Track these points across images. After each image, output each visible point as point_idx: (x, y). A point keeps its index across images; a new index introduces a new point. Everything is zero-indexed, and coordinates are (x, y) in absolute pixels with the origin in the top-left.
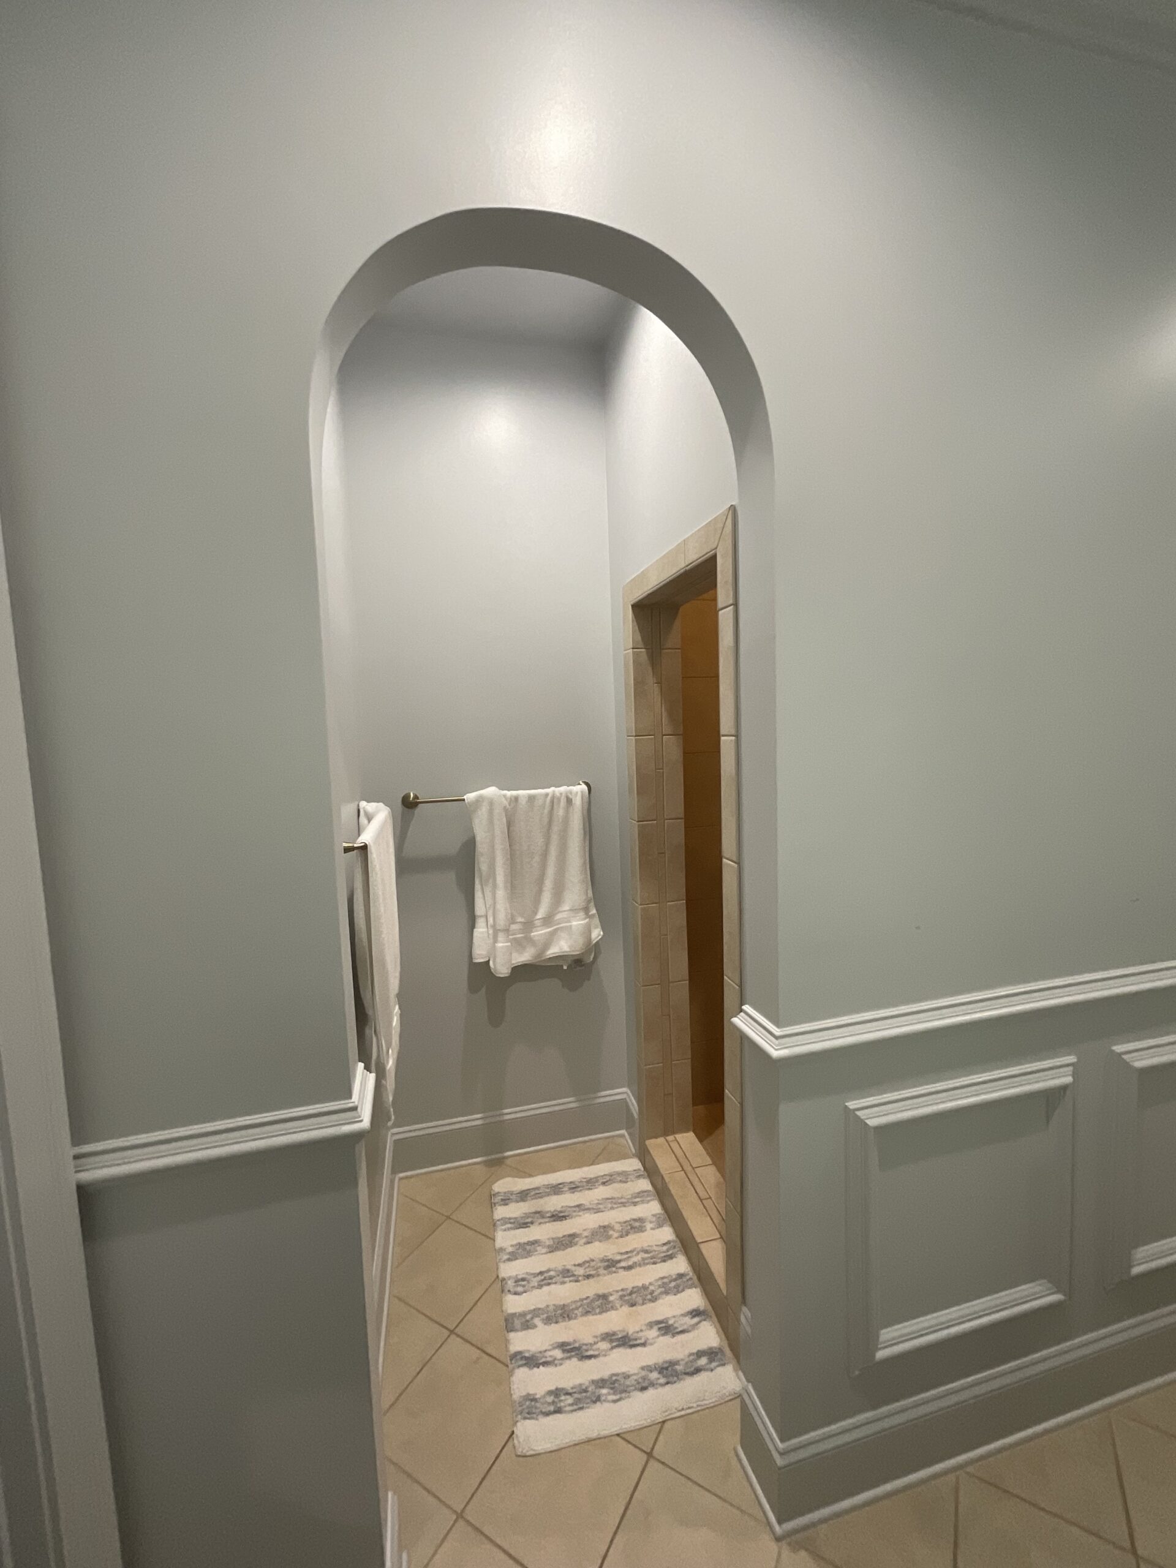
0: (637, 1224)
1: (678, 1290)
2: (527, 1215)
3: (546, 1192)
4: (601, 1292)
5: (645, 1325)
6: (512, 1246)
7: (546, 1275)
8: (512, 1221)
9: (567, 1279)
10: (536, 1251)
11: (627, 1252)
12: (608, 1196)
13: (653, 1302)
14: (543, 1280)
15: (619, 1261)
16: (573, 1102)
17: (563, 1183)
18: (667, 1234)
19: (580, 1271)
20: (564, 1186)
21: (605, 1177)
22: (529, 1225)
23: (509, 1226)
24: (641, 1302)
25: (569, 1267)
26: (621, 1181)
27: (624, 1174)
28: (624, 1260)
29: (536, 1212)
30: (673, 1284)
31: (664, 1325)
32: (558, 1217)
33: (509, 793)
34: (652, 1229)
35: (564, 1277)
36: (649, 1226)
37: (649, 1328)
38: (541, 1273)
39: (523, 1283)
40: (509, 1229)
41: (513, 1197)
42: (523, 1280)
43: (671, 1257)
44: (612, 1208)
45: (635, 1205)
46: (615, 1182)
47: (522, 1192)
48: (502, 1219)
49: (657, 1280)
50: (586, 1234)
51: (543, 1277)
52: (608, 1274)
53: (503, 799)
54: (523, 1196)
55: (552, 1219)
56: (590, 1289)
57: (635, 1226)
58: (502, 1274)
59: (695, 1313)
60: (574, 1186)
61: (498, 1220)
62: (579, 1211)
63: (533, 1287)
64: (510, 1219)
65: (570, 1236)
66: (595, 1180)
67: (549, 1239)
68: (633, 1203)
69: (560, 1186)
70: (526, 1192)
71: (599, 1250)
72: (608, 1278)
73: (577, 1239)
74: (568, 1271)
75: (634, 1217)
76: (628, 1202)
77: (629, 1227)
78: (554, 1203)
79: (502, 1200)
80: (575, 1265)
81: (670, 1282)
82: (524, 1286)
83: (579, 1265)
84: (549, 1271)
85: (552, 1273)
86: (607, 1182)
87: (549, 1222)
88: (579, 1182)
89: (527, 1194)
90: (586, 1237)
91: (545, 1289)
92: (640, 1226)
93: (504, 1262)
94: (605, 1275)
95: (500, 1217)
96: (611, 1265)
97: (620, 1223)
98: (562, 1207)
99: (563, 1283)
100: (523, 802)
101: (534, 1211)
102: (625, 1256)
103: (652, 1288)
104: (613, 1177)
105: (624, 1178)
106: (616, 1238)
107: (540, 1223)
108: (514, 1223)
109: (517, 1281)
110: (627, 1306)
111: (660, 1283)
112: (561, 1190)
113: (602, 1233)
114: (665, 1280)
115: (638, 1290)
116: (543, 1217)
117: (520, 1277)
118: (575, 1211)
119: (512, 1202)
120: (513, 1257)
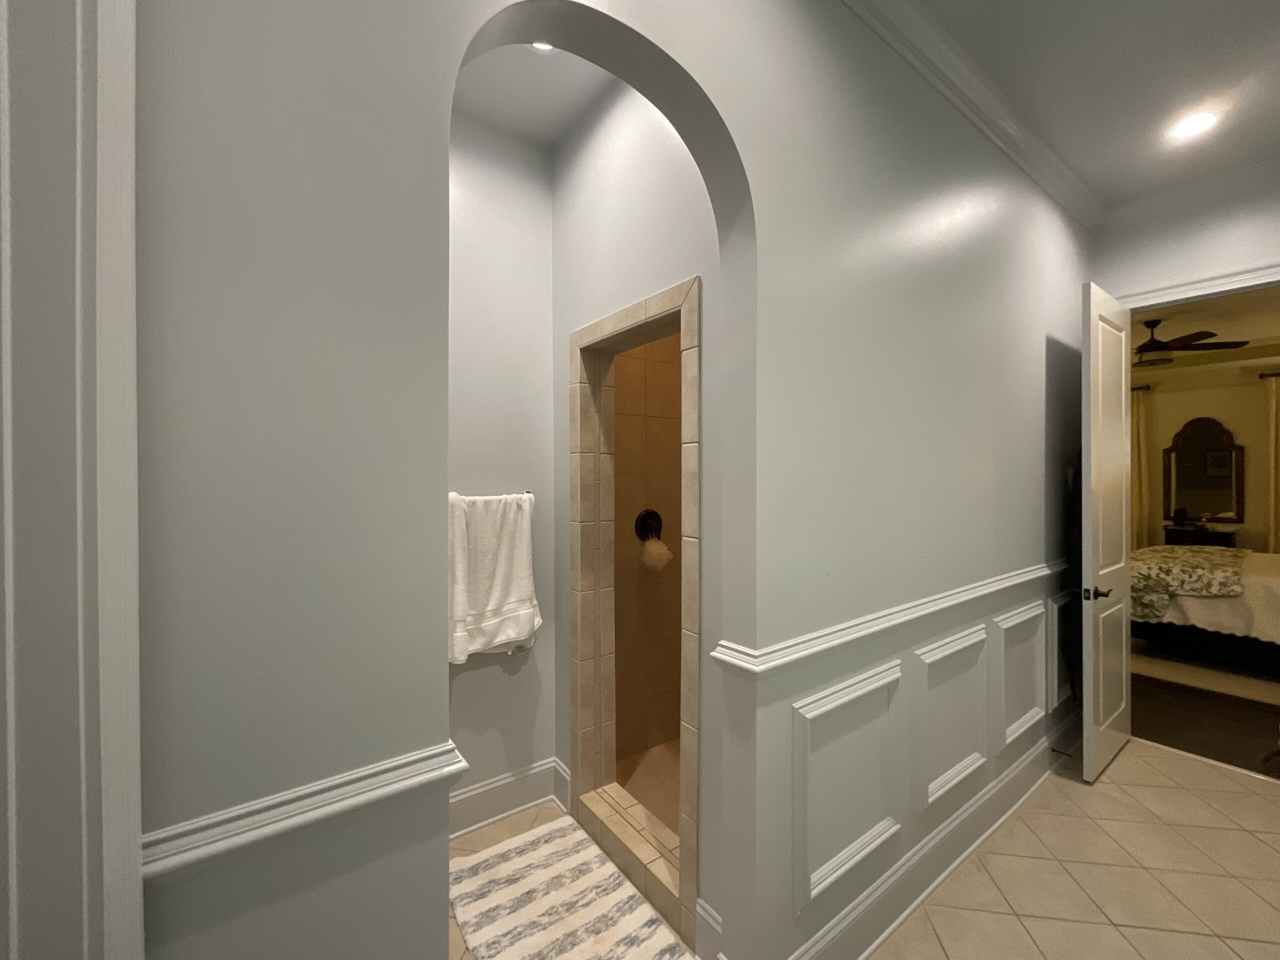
0: (585, 867)
1: (632, 909)
2: (483, 886)
3: (496, 862)
4: (568, 931)
5: (613, 945)
6: (475, 917)
7: (514, 932)
8: (469, 895)
9: (535, 930)
10: (500, 914)
11: (582, 892)
12: (553, 851)
13: (614, 926)
14: (513, 938)
15: (577, 901)
16: (509, 777)
17: (510, 850)
18: (610, 868)
19: (545, 920)
20: (512, 852)
21: (545, 837)
22: (487, 894)
23: (468, 900)
24: (604, 928)
25: (534, 919)
26: (560, 837)
27: (561, 830)
28: (582, 898)
29: (490, 882)
30: (627, 906)
31: (629, 940)
32: (512, 880)
33: (468, 498)
34: (598, 868)
35: (533, 929)
36: (594, 866)
37: (617, 946)
38: (509, 932)
39: (495, 946)
40: (468, 903)
41: (465, 874)
42: (494, 943)
43: (619, 885)
44: (559, 861)
45: (578, 853)
46: (555, 839)
47: (472, 868)
48: (459, 896)
49: (613, 907)
50: (541, 887)
51: (512, 936)
52: (571, 915)
53: (463, 504)
54: (474, 871)
55: (507, 884)
56: (557, 932)
57: (581, 871)
58: (471, 945)
59: (651, 922)
60: (521, 850)
61: (456, 898)
62: (531, 870)
63: (506, 946)
64: (467, 894)
65: (528, 893)
66: (537, 841)
67: (509, 901)
68: (576, 851)
69: (508, 853)
70: (477, 866)
71: (556, 897)
72: (571, 918)
73: (534, 894)
74: (534, 923)
75: (580, 862)
76: (571, 852)
77: (577, 872)
78: (505, 870)
79: (455, 879)
80: (539, 916)
81: (624, 906)
82: (496, 948)
83: (543, 915)
84: (516, 928)
85: (519, 929)
86: (548, 840)
87: (505, 887)
88: (524, 846)
89: (478, 868)
90: (543, 890)
91: (517, 944)
92: (587, 868)
93: (470, 933)
94: (567, 916)
95: (457, 895)
96: (570, 907)
97: (569, 870)
98: (514, 871)
99: (532, 934)
100: (480, 506)
101: (488, 881)
102: (581, 896)
103: (610, 915)
104: (553, 835)
105: (562, 833)
106: (570, 884)
107: (497, 890)
108: (471, 896)
109: (489, 946)
110: (593, 935)
111: (616, 908)
112: (509, 856)
113: (556, 882)
114: (620, 905)
115: (600, 920)
116: (498, 884)
117: (490, 942)
118: (526, 872)
119: (464, 879)
120: (479, 926)
